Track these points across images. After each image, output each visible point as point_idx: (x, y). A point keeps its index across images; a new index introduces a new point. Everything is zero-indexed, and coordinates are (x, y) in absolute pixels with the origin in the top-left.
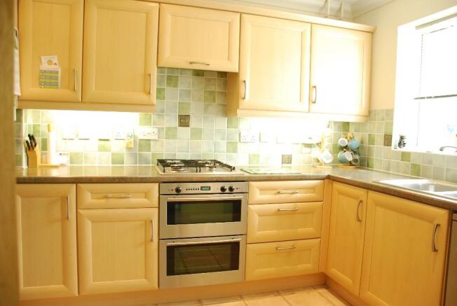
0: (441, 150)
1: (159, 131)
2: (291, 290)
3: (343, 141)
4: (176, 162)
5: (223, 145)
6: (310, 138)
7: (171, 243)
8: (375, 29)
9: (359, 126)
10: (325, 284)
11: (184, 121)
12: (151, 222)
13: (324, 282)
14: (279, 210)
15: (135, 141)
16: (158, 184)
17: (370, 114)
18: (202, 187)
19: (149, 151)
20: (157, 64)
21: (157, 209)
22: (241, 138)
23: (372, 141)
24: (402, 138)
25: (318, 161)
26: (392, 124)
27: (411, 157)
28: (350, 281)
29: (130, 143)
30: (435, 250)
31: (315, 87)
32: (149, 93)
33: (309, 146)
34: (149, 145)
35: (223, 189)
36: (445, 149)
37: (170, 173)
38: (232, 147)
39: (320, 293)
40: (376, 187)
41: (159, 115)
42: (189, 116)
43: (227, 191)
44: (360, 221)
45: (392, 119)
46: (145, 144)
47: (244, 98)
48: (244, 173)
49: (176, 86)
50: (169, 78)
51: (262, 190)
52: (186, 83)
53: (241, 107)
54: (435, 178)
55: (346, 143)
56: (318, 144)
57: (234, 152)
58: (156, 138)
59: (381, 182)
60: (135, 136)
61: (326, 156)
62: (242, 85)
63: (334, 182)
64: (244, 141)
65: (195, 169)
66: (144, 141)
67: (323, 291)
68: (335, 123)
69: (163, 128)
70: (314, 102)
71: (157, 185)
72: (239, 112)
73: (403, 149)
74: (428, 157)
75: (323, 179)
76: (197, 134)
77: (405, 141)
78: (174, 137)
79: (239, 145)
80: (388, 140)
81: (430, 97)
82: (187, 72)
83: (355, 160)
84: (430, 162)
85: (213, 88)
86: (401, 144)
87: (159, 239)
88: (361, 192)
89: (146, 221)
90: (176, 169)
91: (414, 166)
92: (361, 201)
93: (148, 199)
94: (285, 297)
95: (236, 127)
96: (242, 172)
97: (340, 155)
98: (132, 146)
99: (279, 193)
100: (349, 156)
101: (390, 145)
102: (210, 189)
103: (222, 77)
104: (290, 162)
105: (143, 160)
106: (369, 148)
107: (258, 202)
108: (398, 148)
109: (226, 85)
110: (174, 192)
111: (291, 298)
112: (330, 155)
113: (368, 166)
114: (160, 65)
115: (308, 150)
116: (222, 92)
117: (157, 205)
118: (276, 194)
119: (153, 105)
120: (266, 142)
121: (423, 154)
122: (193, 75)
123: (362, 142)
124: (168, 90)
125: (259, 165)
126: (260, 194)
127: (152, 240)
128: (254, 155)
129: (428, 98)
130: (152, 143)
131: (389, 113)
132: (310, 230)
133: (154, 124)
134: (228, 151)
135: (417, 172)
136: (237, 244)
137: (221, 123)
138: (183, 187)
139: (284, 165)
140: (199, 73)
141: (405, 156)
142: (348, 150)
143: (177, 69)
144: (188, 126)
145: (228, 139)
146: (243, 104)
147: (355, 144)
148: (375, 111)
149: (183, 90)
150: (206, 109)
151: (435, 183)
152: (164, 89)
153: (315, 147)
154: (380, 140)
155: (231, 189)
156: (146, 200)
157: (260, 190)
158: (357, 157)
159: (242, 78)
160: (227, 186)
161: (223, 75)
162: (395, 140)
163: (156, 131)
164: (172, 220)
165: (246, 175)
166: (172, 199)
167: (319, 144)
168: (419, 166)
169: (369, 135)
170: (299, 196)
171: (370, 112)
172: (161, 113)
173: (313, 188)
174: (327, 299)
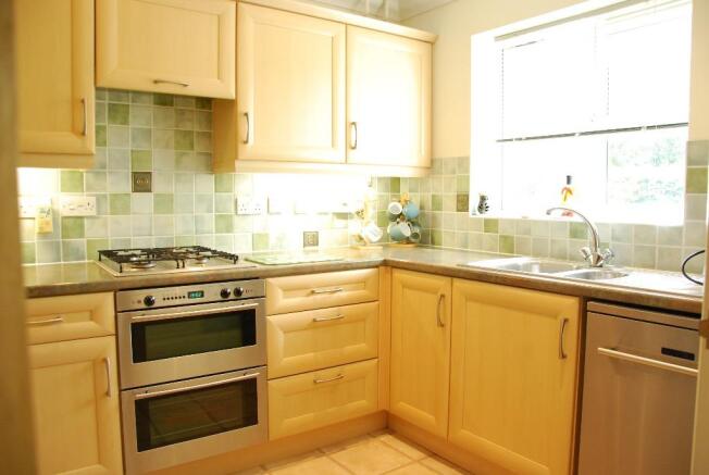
0: (548, 214)
1: (98, 201)
2: (339, 444)
3: (396, 207)
4: (136, 252)
5: (210, 221)
6: (345, 204)
7: (141, 395)
8: (437, 38)
9: (416, 183)
10: (387, 428)
11: (142, 182)
12: (105, 360)
13: (387, 424)
14: (314, 320)
15: (54, 220)
16: (112, 294)
17: (432, 166)
18: (189, 293)
19: (82, 235)
20: (95, 83)
21: (114, 338)
22: (239, 208)
23: (437, 204)
24: (483, 199)
25: (361, 239)
26: (467, 179)
27: (500, 226)
28: (431, 418)
29: (47, 223)
30: (564, 357)
31: (354, 123)
32: (83, 134)
33: (344, 216)
34: (82, 226)
35: (225, 294)
36: (553, 213)
37: (131, 273)
38: (225, 223)
39: (384, 443)
40: (467, 272)
41: (98, 173)
42: (150, 173)
43: (232, 296)
44: (442, 326)
45: (467, 170)
46: (73, 225)
47: (246, 142)
48: (253, 264)
49: (125, 122)
50: (113, 109)
51: (288, 290)
52: (142, 116)
53: (240, 157)
54: (536, 255)
55: (400, 209)
56: (358, 213)
57: (228, 231)
58: (93, 213)
59: (470, 264)
60: (53, 211)
61: (372, 231)
62: (241, 120)
63: (394, 270)
64: (243, 212)
65: (174, 263)
66: (72, 221)
67: (387, 438)
68: (380, 179)
69: (105, 196)
70: (354, 148)
71: (110, 296)
72: (238, 164)
73: (486, 215)
74: (525, 226)
75: (377, 267)
76: (166, 203)
77: (488, 202)
78: (126, 210)
79: (236, 220)
80: (462, 203)
81: (521, 139)
82: (145, 98)
83: (415, 235)
84: (528, 232)
85: (188, 127)
86: (482, 207)
87: (120, 391)
88: (441, 283)
89: (94, 360)
90: (139, 264)
91: (505, 238)
92: (443, 296)
93: (97, 322)
94: (334, 456)
95: (230, 191)
96: (249, 264)
97: (391, 228)
98: (50, 229)
99: (313, 292)
100: (405, 229)
101: (467, 210)
102: (202, 296)
103: (203, 107)
104: (316, 243)
105: (72, 253)
106: (434, 217)
107: (283, 310)
108: (477, 212)
109: (210, 121)
110: (143, 306)
111: (342, 456)
112: (378, 229)
113: (433, 243)
114: (100, 84)
115: (342, 222)
116: (204, 134)
117: (113, 331)
118: (308, 295)
119: (92, 154)
120: (278, 213)
121: (518, 221)
122: (155, 104)
123: (422, 208)
124: (112, 129)
125: (270, 251)
126: (285, 297)
127: (108, 394)
128: (260, 235)
129: (517, 139)
130: (86, 221)
131: (463, 163)
132: (362, 347)
133: (89, 189)
134: (217, 231)
135: (509, 246)
136: (253, 381)
137: (205, 184)
138: (158, 295)
139: (308, 248)
140: (164, 100)
141: (490, 225)
142: (403, 220)
143: (127, 92)
144: (150, 191)
145: (217, 211)
146: (246, 151)
147: (413, 210)
148: (441, 160)
149: (138, 129)
150: (178, 162)
151: (540, 262)
152: (105, 127)
153: (352, 218)
154: (450, 203)
155: (238, 292)
156: (92, 323)
157: (284, 290)
158: (417, 230)
159: (241, 108)
160: (230, 287)
161: (205, 103)
162: (474, 203)
163: (93, 200)
164: (140, 354)
165: (259, 267)
166: (138, 317)
167: (360, 213)
168: (513, 238)
169: (433, 196)
170: (344, 294)
171: (432, 161)
172: (100, 170)
173: (363, 282)
174: (396, 450)
